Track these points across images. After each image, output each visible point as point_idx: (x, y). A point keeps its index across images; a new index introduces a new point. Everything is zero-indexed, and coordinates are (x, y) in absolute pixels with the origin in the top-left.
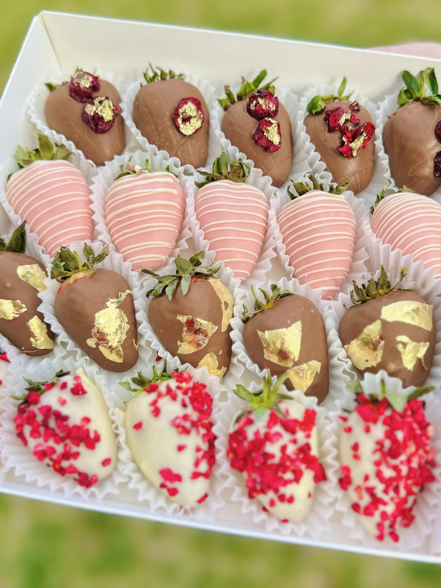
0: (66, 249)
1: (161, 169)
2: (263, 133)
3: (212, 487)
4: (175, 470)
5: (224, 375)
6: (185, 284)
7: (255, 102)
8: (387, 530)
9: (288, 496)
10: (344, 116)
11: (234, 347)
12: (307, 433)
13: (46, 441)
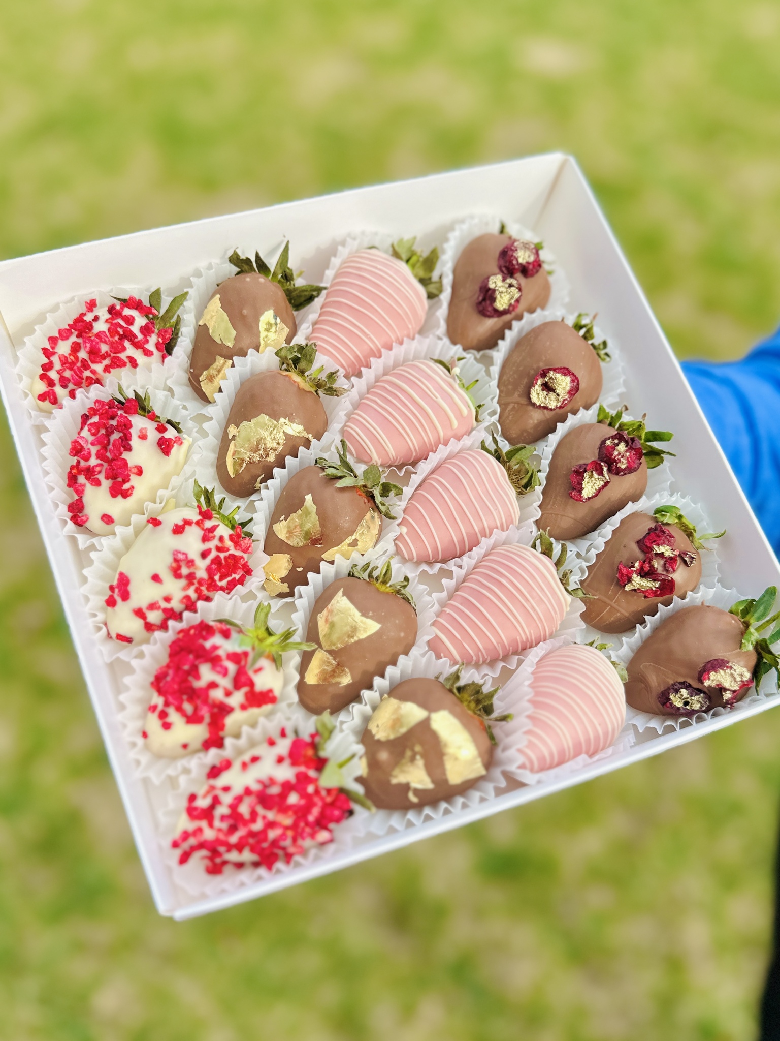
1: (475, 399)
2: (586, 472)
4: (131, 588)
12: (246, 704)
13: (93, 444)
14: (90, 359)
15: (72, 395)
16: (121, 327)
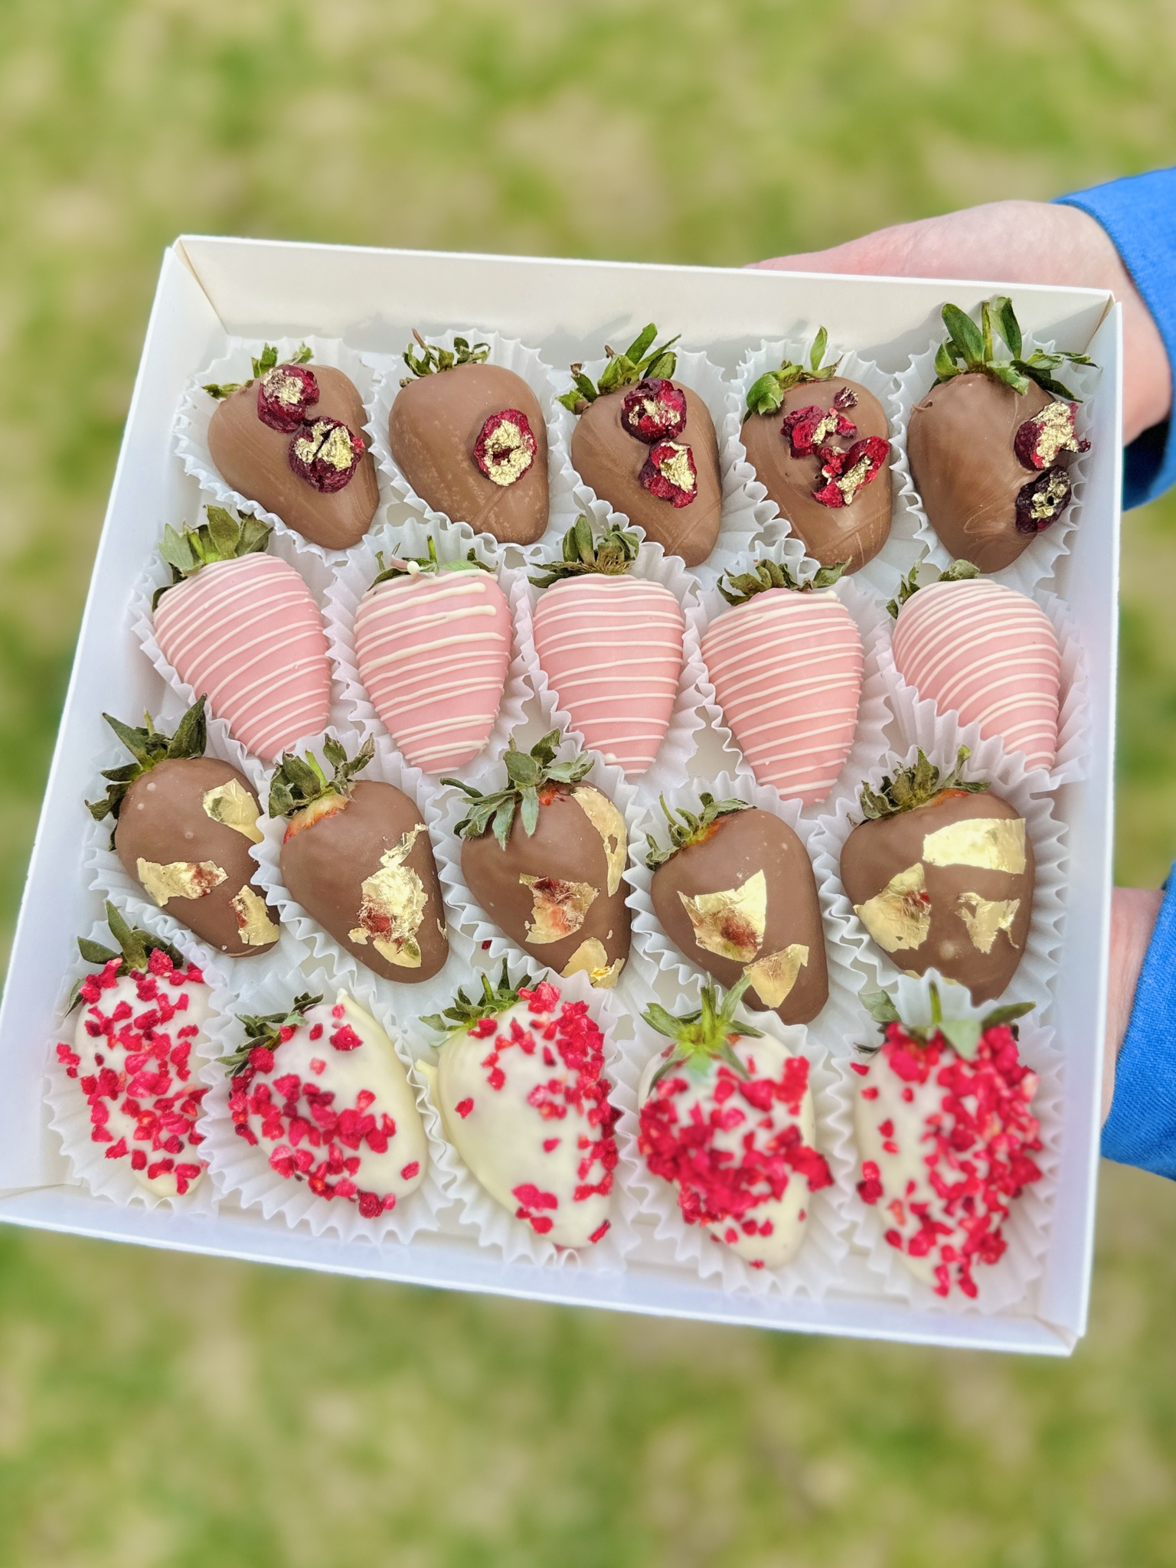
1: (458, 561)
2: (659, 471)
3: (615, 1208)
4: (542, 1186)
5: (620, 973)
6: (529, 812)
7: (637, 408)
8: (954, 1275)
9: (761, 1222)
10: (823, 425)
11: (636, 926)
12: (792, 1104)
13: (294, 1142)
14: (158, 1095)
15: (196, 1139)
16: (128, 1028)
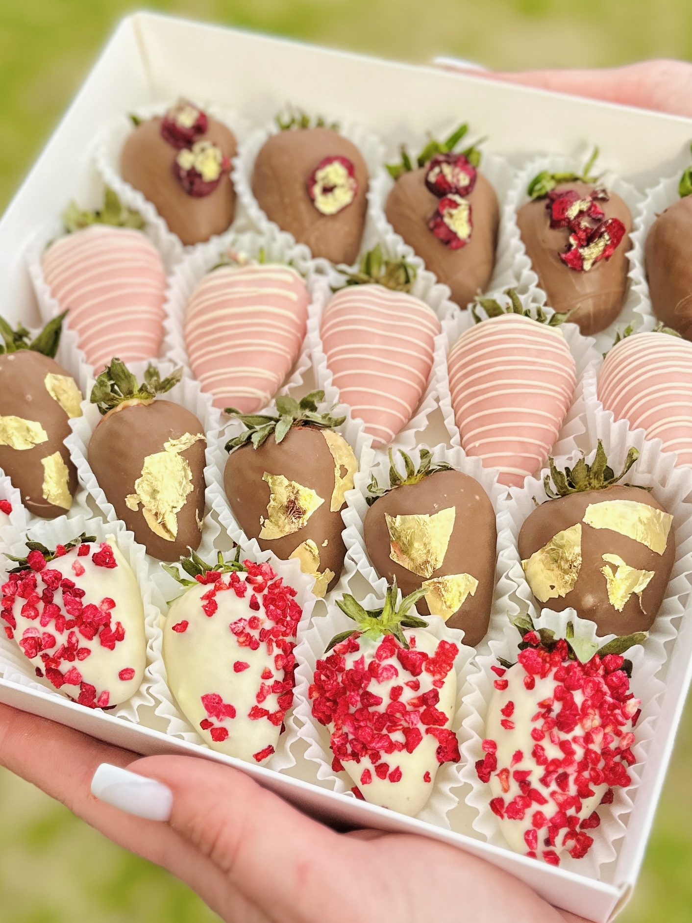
0: (120, 362)
1: (280, 260)
2: (443, 218)
5: (330, 585)
6: (282, 429)
7: (437, 170)
8: (541, 847)
9: (392, 769)
11: (345, 535)
12: (438, 677)
